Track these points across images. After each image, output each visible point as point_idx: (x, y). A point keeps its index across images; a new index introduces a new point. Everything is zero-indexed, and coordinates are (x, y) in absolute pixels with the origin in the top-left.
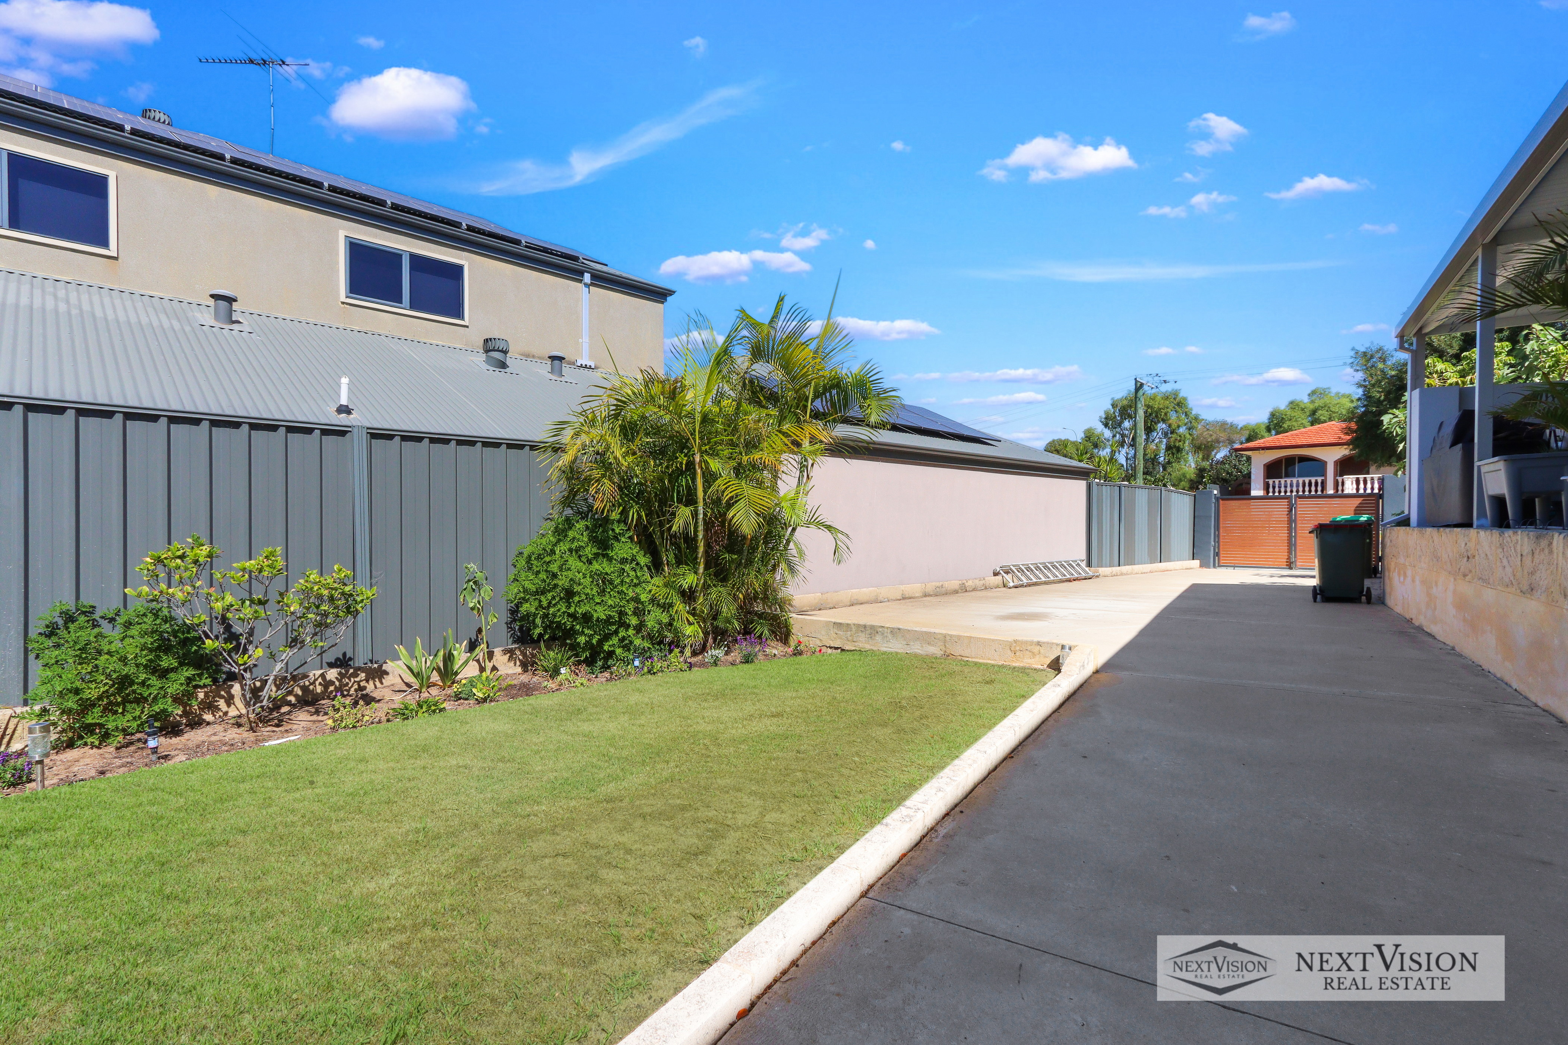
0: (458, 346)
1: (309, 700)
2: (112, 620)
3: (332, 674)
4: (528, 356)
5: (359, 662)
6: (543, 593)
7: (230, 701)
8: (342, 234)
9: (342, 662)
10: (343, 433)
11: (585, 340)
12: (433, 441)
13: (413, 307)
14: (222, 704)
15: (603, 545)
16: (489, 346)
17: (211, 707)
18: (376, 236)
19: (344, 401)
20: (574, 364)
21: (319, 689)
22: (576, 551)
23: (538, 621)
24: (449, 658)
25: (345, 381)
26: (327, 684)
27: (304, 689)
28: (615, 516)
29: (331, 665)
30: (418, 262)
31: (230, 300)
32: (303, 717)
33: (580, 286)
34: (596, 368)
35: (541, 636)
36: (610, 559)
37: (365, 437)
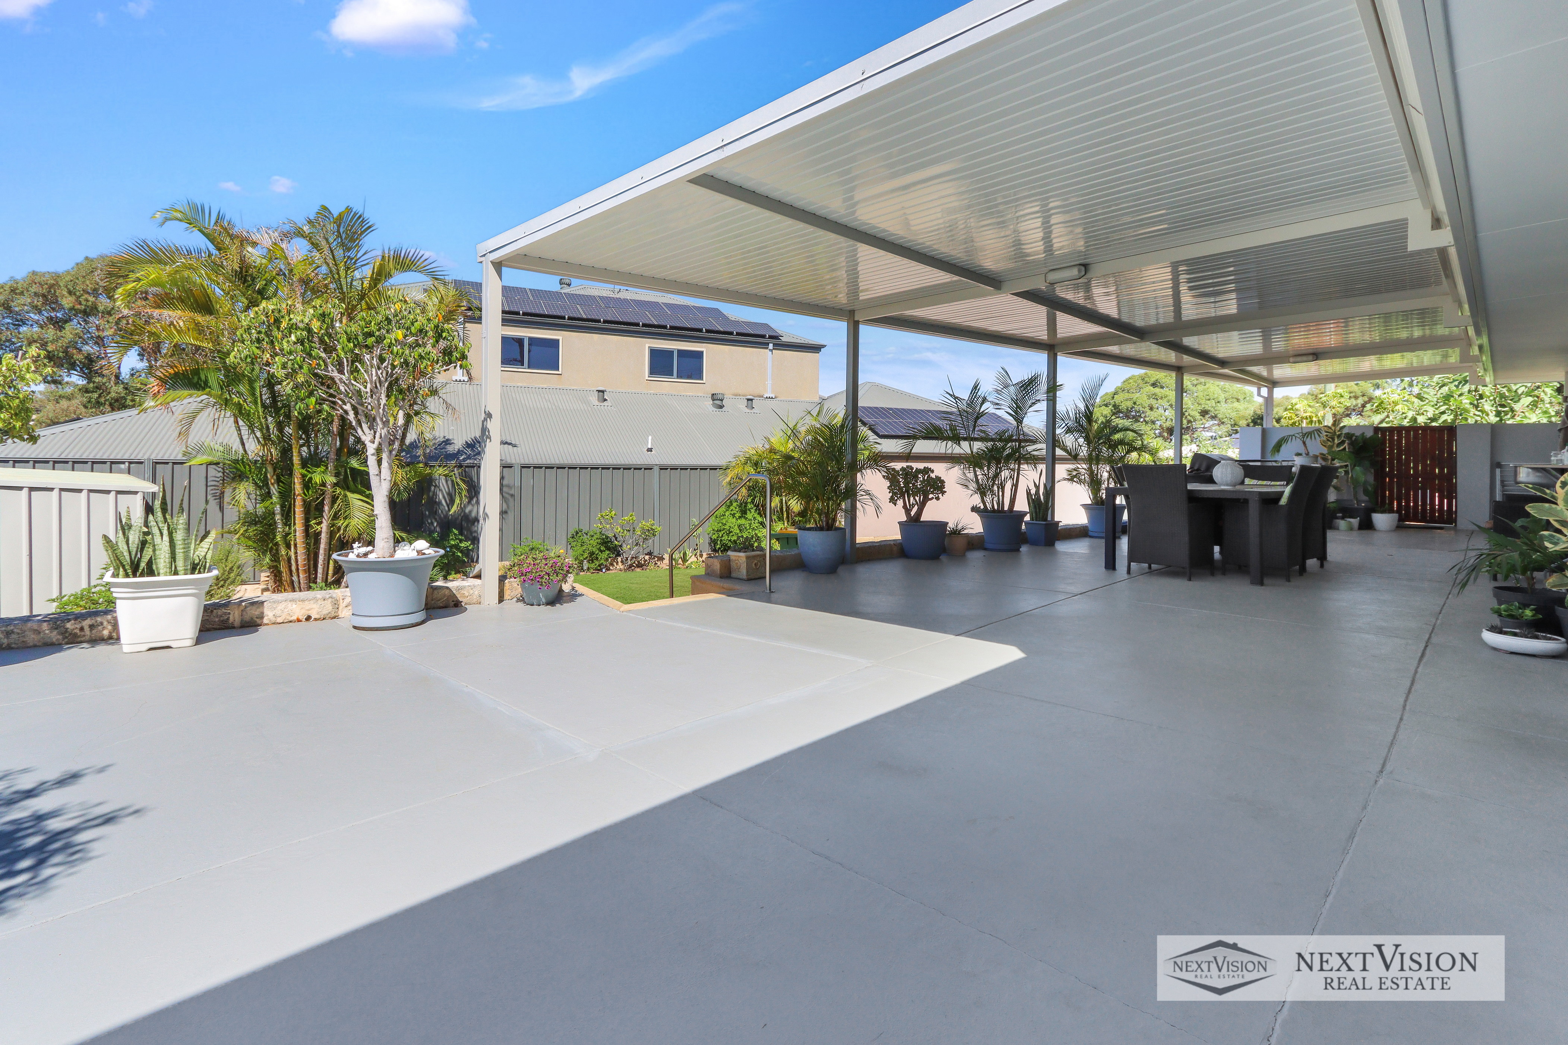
0: (699, 394)
1: (640, 565)
2: (587, 534)
3: (647, 557)
4: (736, 395)
5: (655, 554)
6: (720, 531)
7: (617, 563)
8: (647, 346)
9: (650, 554)
10: (651, 469)
11: (769, 382)
12: (681, 469)
13: (678, 377)
14: (615, 564)
15: (744, 512)
16: (714, 397)
17: (612, 564)
18: (662, 344)
19: (650, 447)
20: (762, 397)
21: (643, 562)
22: (733, 515)
23: (719, 542)
24: (685, 554)
25: (650, 438)
26: (645, 561)
27: (638, 562)
28: (749, 500)
29: (646, 554)
30: (681, 353)
31: (603, 392)
32: (638, 570)
33: (767, 351)
34: (775, 397)
35: (719, 548)
36: (746, 519)
37: (658, 470)
